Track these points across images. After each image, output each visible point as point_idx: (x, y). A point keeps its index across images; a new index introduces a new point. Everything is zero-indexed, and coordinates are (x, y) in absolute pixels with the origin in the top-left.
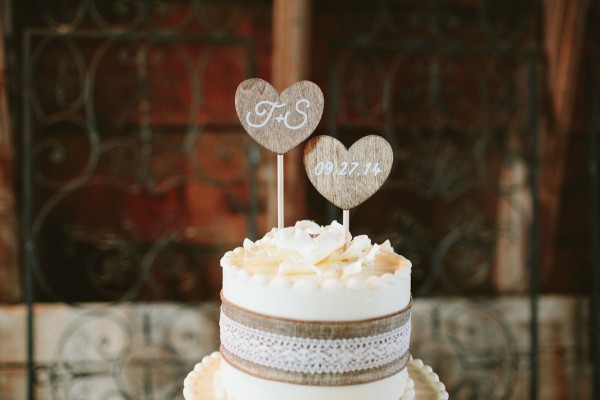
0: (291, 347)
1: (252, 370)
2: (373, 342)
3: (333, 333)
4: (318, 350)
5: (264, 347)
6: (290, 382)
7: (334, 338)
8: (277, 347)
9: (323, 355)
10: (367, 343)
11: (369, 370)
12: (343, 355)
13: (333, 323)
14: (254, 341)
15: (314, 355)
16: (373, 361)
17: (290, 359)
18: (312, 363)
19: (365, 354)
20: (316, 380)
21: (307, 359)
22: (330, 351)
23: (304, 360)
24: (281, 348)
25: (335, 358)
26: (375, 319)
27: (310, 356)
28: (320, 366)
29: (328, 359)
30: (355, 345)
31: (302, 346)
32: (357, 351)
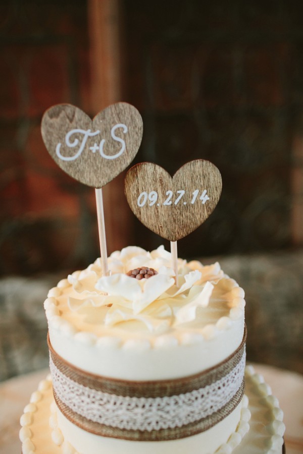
0: (125, 406)
1: (86, 425)
2: (211, 391)
3: (169, 390)
4: (154, 408)
5: (96, 406)
6: (126, 439)
7: (170, 395)
8: (110, 406)
9: (160, 413)
10: (205, 393)
11: (208, 417)
12: (181, 410)
13: (168, 381)
14: (84, 398)
15: (149, 414)
16: (212, 407)
17: (125, 418)
18: (148, 421)
19: (204, 404)
20: (154, 436)
21: (144, 417)
22: (167, 408)
23: (140, 419)
24: (115, 407)
25: (172, 414)
26: (213, 368)
27: (146, 415)
28: (157, 423)
29: (164, 415)
30: (193, 398)
31: (137, 406)
32: (196, 403)
